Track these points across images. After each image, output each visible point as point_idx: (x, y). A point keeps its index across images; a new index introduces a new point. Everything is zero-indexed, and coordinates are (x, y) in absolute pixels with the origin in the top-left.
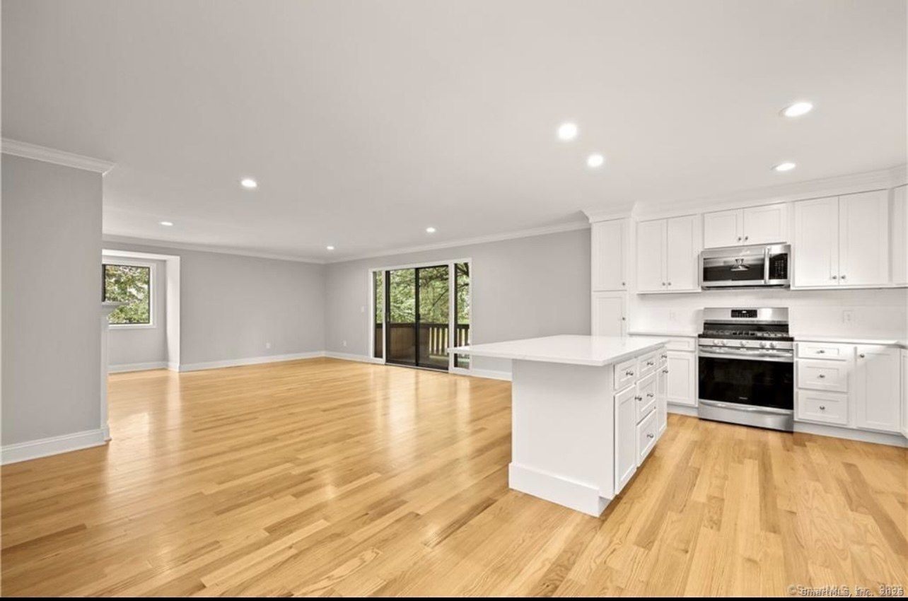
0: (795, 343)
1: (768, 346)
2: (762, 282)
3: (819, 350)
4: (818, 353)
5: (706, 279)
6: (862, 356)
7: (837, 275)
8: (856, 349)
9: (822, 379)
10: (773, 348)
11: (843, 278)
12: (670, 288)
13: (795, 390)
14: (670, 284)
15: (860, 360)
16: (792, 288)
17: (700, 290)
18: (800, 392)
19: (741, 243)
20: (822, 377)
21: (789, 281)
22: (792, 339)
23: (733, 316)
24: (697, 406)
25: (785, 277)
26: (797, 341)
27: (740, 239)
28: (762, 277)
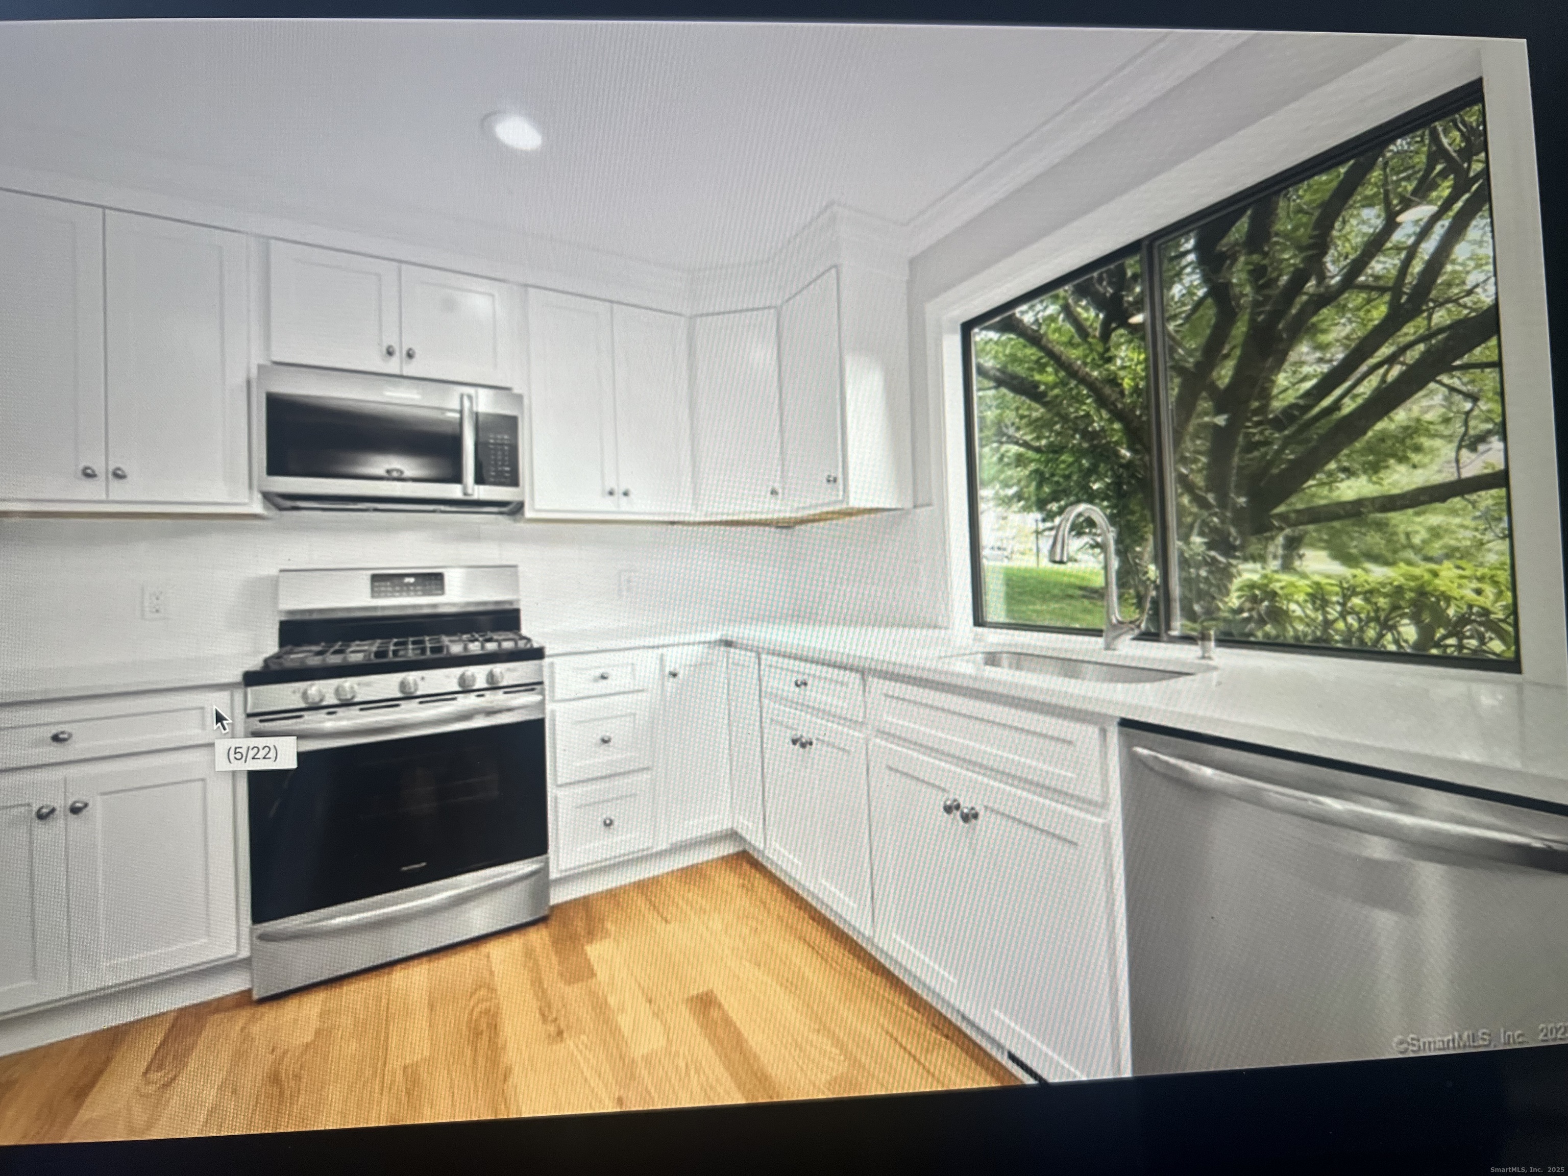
0: (546, 661)
1: (481, 683)
2: (454, 491)
3: (598, 673)
4: (596, 680)
5: (276, 467)
6: (674, 675)
7: (616, 488)
8: (662, 659)
9: (605, 746)
10: (493, 686)
11: (626, 494)
12: (119, 490)
13: (551, 791)
14: (119, 475)
15: (670, 683)
16: (528, 513)
17: (257, 507)
18: (561, 793)
19: (393, 366)
20: (605, 741)
21: (523, 493)
22: (537, 654)
23: (374, 593)
24: (245, 953)
25: (513, 480)
26: (551, 656)
27: (390, 353)
28: (457, 478)
